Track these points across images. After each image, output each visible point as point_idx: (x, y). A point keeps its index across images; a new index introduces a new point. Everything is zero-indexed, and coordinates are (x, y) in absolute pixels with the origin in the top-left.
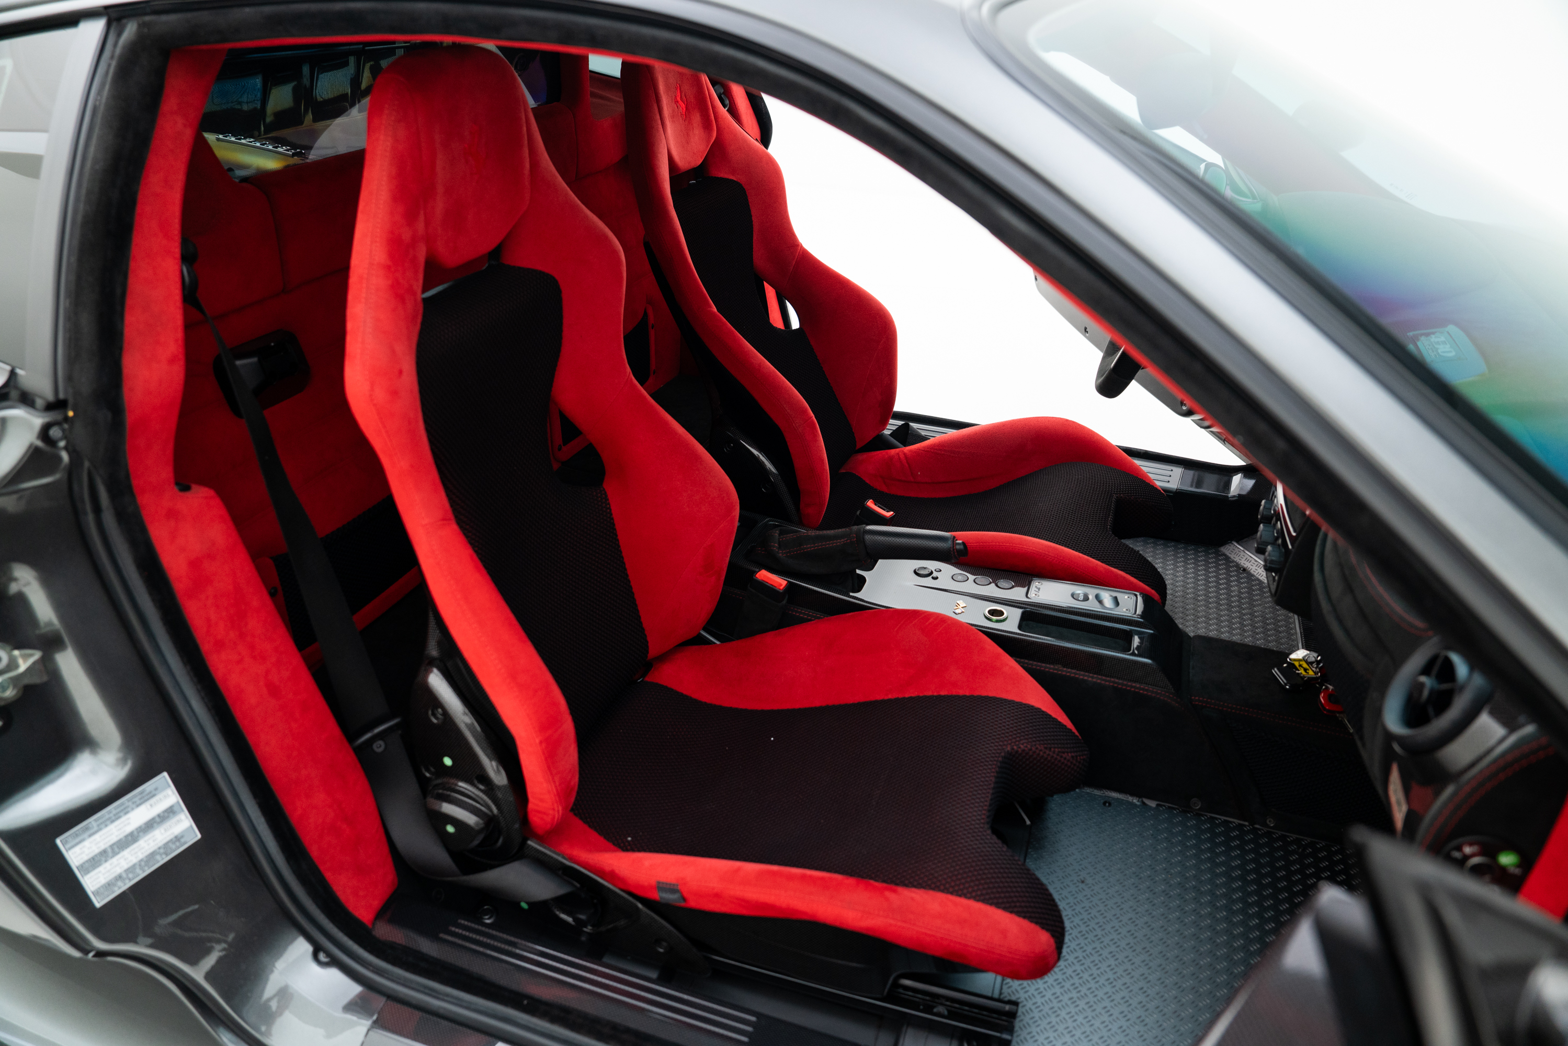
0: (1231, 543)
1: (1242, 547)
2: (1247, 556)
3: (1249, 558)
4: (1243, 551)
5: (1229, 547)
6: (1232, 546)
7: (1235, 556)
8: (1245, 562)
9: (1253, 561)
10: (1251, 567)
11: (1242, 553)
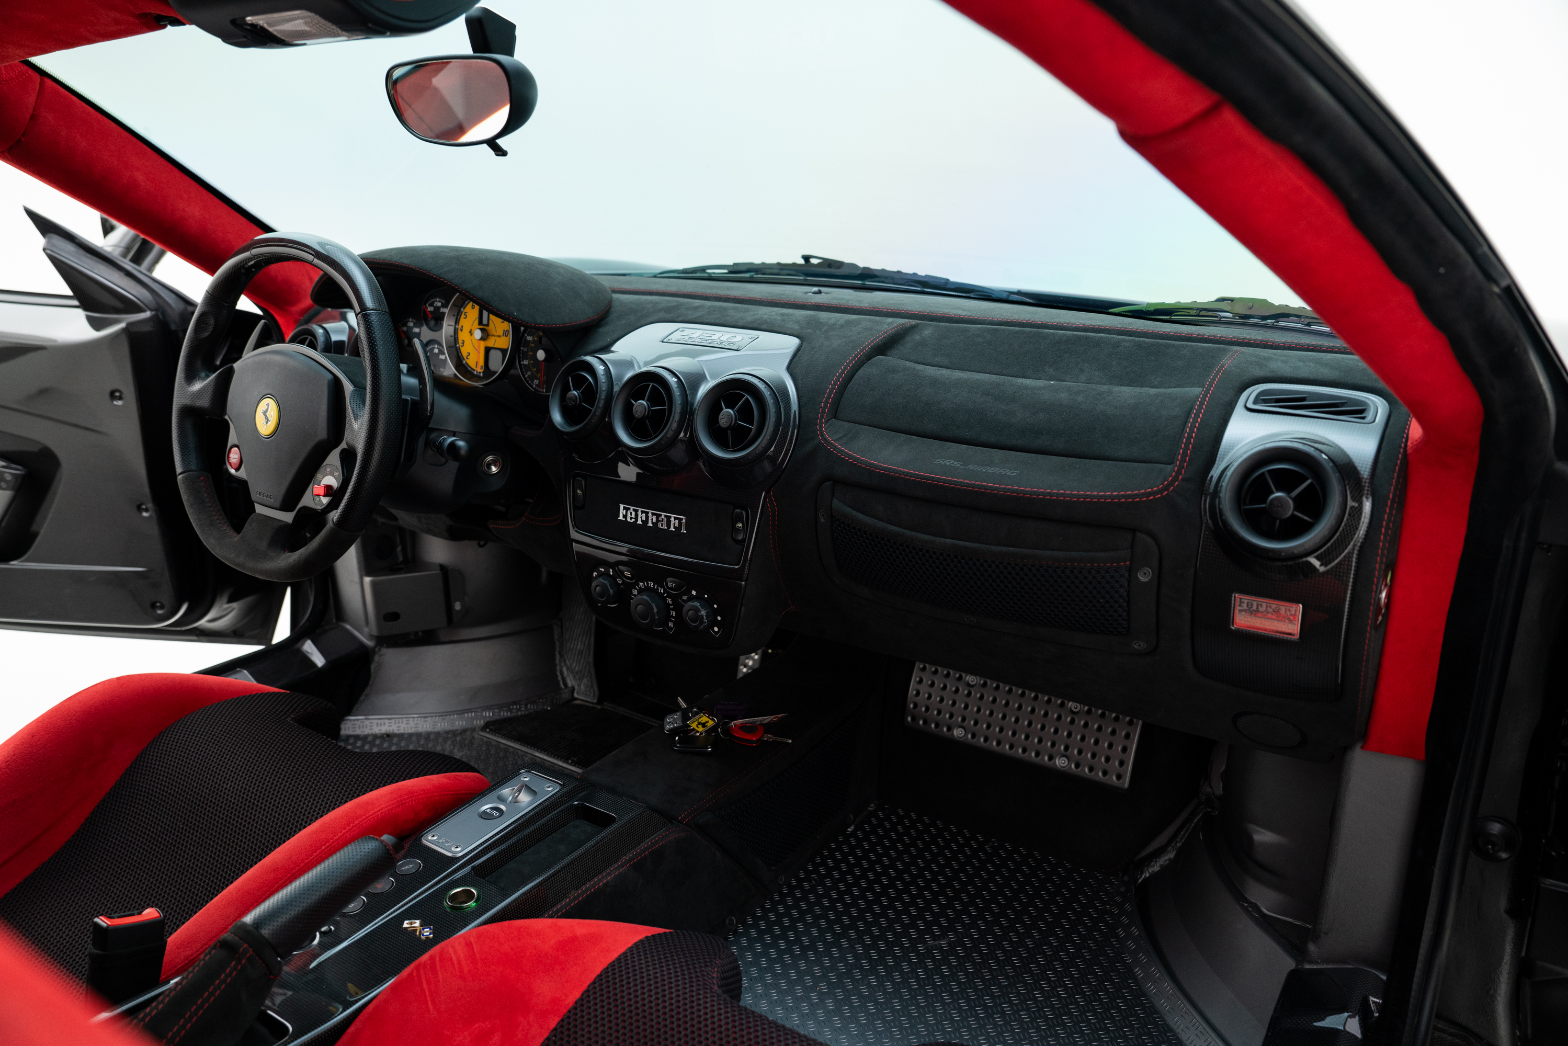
0: (344, 720)
1: (361, 715)
2: (375, 721)
3: (379, 721)
4: (366, 719)
5: (346, 726)
6: (348, 722)
7: (362, 730)
8: (380, 728)
9: (387, 721)
10: (391, 729)
11: (367, 722)
